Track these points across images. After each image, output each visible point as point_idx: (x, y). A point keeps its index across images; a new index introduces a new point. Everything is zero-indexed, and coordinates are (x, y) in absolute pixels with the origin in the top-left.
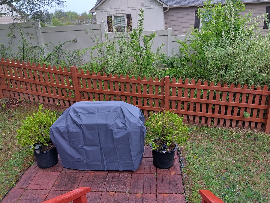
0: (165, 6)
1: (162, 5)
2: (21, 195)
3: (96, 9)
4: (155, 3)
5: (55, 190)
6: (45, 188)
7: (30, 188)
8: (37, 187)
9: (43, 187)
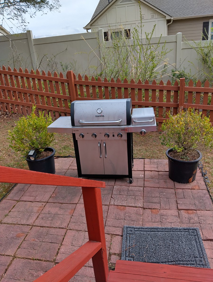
0: (168, 18)
1: (165, 17)
2: (13, 207)
3: (91, 25)
4: (157, 15)
5: (53, 202)
6: (41, 200)
7: (23, 200)
8: (31, 199)
9: (38, 199)
